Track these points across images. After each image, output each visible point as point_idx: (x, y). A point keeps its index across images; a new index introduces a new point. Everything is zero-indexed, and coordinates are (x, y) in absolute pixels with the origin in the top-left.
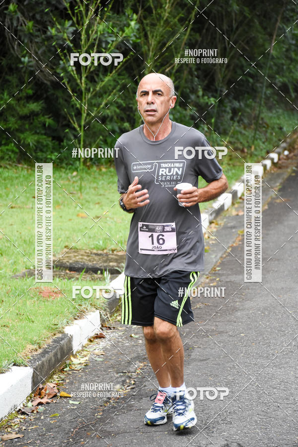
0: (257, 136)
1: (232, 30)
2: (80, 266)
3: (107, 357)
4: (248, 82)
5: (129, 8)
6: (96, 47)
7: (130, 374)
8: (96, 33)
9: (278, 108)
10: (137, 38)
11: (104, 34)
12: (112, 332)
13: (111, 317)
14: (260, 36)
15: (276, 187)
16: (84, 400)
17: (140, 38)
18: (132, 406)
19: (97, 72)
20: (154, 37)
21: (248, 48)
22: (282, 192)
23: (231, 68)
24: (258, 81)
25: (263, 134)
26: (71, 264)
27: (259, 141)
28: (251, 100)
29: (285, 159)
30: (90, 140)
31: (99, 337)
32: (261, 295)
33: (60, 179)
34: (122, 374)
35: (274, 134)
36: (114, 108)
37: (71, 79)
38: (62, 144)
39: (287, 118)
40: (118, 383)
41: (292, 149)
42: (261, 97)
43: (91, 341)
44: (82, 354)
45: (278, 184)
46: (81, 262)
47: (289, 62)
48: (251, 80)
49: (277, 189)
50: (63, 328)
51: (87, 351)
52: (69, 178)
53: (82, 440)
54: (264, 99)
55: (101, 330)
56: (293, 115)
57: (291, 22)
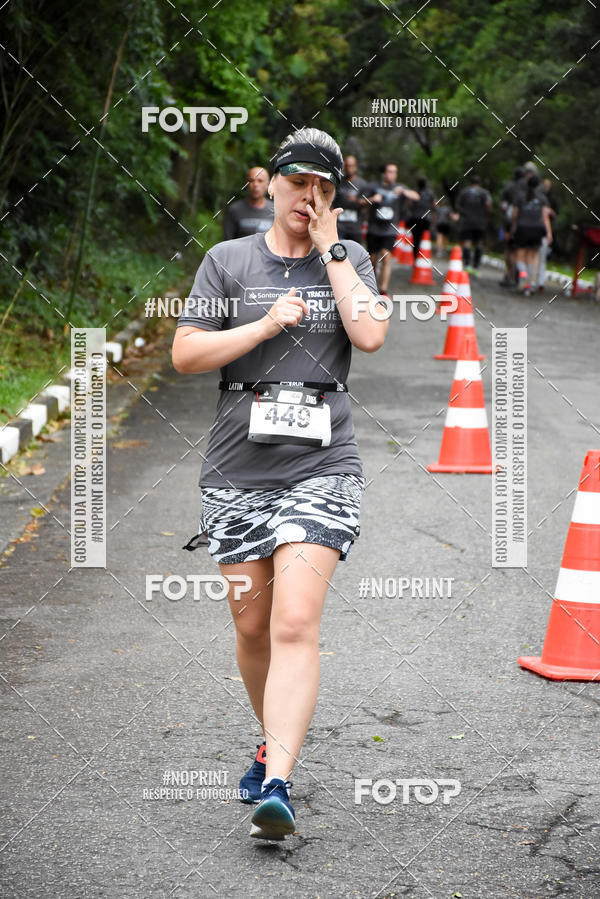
0: (77, 304)
4: (56, 185)
9: (122, 246)
14: (79, 88)
15: (117, 415)
21: (53, 113)
22: (128, 428)
23: (18, 152)
24: (77, 185)
25: (89, 301)
27: (79, 314)
29: (137, 356)
32: (75, 649)
35: (113, 301)
39: (141, 269)
41: (152, 336)
42: (85, 220)
45: (120, 409)
47: (142, 148)
48: (62, 182)
49: (118, 419)
54: (93, 224)
56: (154, 260)
57: (145, 62)
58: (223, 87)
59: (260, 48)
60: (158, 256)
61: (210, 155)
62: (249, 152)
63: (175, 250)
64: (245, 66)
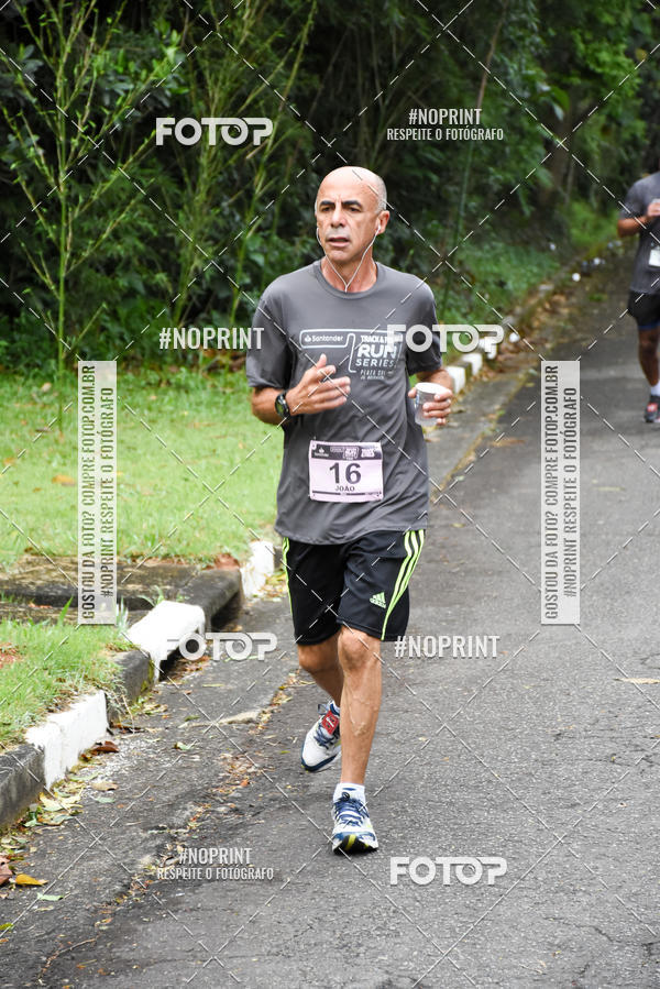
0: (450, 301)
1: (391, 67)
2: (60, 592)
3: (123, 793)
4: (428, 180)
5: (161, 19)
6: (88, 104)
7: (173, 832)
8: (89, 72)
9: (494, 239)
10: (180, 84)
11: (106, 75)
12: (133, 739)
13: (130, 704)
14: (453, 80)
15: (494, 413)
16: (71, 890)
17: (187, 85)
18: (177, 902)
19: (93, 161)
20: (220, 84)
22: (504, 425)
23: (392, 150)
24: (450, 180)
25: (463, 297)
26: (39, 588)
27: (454, 311)
28: (435, 222)
29: (512, 352)
30: (79, 312)
31: (104, 750)
33: (14, 400)
34: (155, 832)
35: (488, 295)
36: (132, 240)
37: (34, 176)
38: (17, 320)
39: (515, 262)
40: (147, 851)
41: (527, 330)
42: (458, 215)
43: (85, 759)
44: (66, 790)
45: (497, 407)
46: (63, 584)
48: (435, 178)
49: (495, 417)
50: (23, 731)
51: (76, 781)
52: (35, 396)
53: (67, 981)
54: (465, 219)
55: (108, 734)
56: (528, 253)
57: (520, 50)
58: (599, 70)
59: (638, 27)
60: (532, 249)
61: (585, 141)
62: (626, 135)
63: (549, 240)
64: (623, 47)
